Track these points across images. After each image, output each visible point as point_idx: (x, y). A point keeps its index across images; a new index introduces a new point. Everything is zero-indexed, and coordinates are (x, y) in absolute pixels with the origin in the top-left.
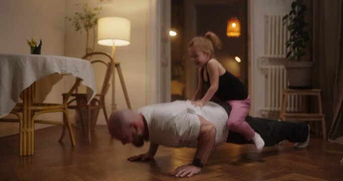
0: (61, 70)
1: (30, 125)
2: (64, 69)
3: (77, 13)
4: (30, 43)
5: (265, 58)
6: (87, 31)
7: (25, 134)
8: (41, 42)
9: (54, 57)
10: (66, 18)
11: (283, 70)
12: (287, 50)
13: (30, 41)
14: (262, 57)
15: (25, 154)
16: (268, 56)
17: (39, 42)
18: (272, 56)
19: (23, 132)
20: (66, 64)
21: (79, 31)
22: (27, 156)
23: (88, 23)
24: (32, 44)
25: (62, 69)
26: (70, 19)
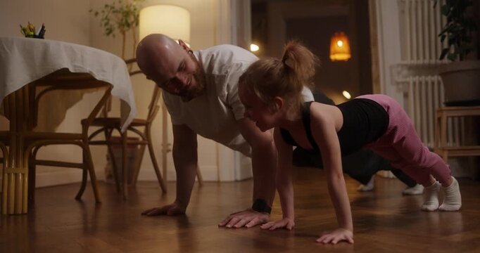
0: (75, 66)
1: (21, 163)
2: (79, 64)
3: (107, 6)
4: (24, 30)
5: (403, 66)
6: (124, 33)
7: (13, 177)
8: (43, 27)
9: (62, 43)
10: (91, 11)
11: (439, 83)
12: (442, 45)
13: (25, 26)
14: (398, 65)
15: (12, 212)
16: (408, 61)
17: (41, 28)
18: (415, 62)
19: (9, 174)
20: (82, 56)
21: (111, 35)
22: (15, 214)
23: (124, 21)
24: (28, 31)
25: (76, 64)
26: (97, 14)
